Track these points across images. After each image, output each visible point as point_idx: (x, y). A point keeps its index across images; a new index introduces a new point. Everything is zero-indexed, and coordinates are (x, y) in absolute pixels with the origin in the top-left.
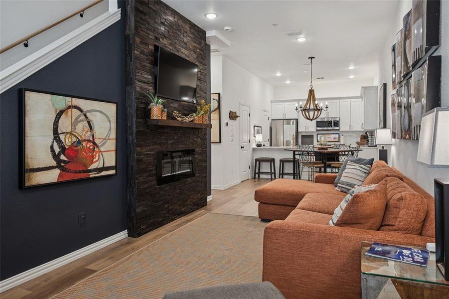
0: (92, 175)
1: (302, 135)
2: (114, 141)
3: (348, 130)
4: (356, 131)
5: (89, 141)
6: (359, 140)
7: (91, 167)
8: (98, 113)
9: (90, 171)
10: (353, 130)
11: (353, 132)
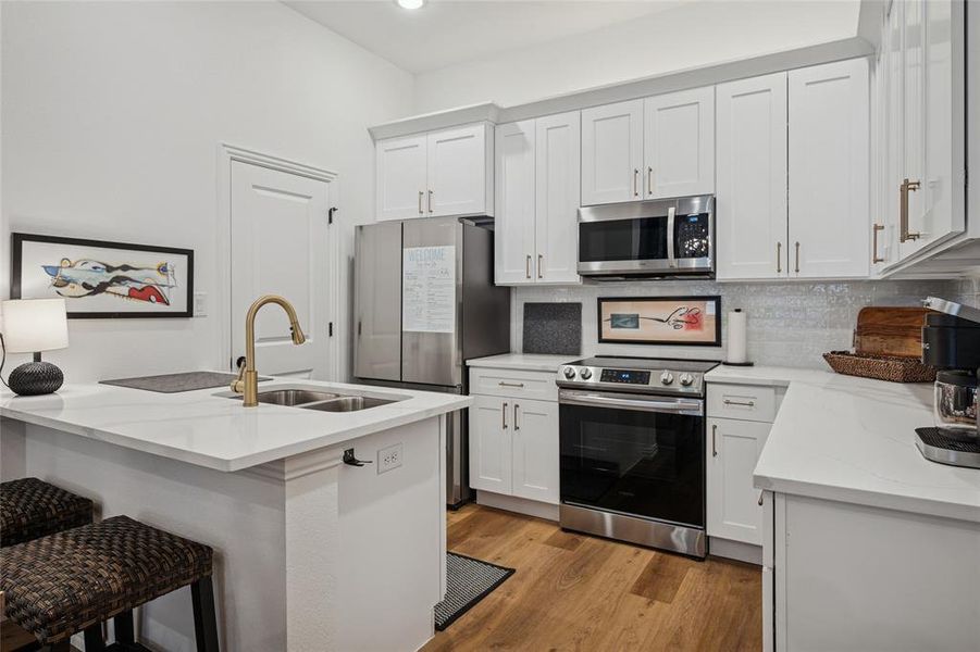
1: (527, 306)
3: (772, 274)
4: (827, 283)
6: (845, 340)
10: (805, 274)
11: (810, 285)
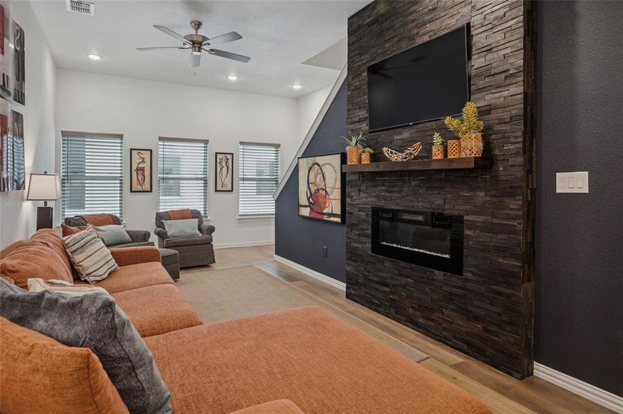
0: (325, 218)
2: (339, 190)
5: (323, 189)
7: (325, 211)
8: (328, 166)
9: (324, 214)
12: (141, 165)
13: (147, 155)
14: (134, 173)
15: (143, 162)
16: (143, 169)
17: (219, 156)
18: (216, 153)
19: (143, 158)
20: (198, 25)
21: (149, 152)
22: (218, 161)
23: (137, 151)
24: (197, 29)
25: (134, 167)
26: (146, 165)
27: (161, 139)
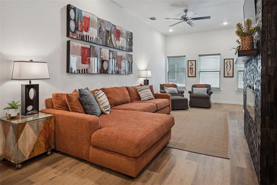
12: (192, 67)
13: (194, 62)
14: (189, 69)
15: (192, 65)
16: (192, 68)
17: (226, 61)
18: (224, 59)
19: (192, 64)
20: (186, 11)
21: (195, 61)
22: (225, 63)
23: (190, 61)
24: (186, 13)
25: (189, 68)
26: (194, 67)
27: (200, 56)
